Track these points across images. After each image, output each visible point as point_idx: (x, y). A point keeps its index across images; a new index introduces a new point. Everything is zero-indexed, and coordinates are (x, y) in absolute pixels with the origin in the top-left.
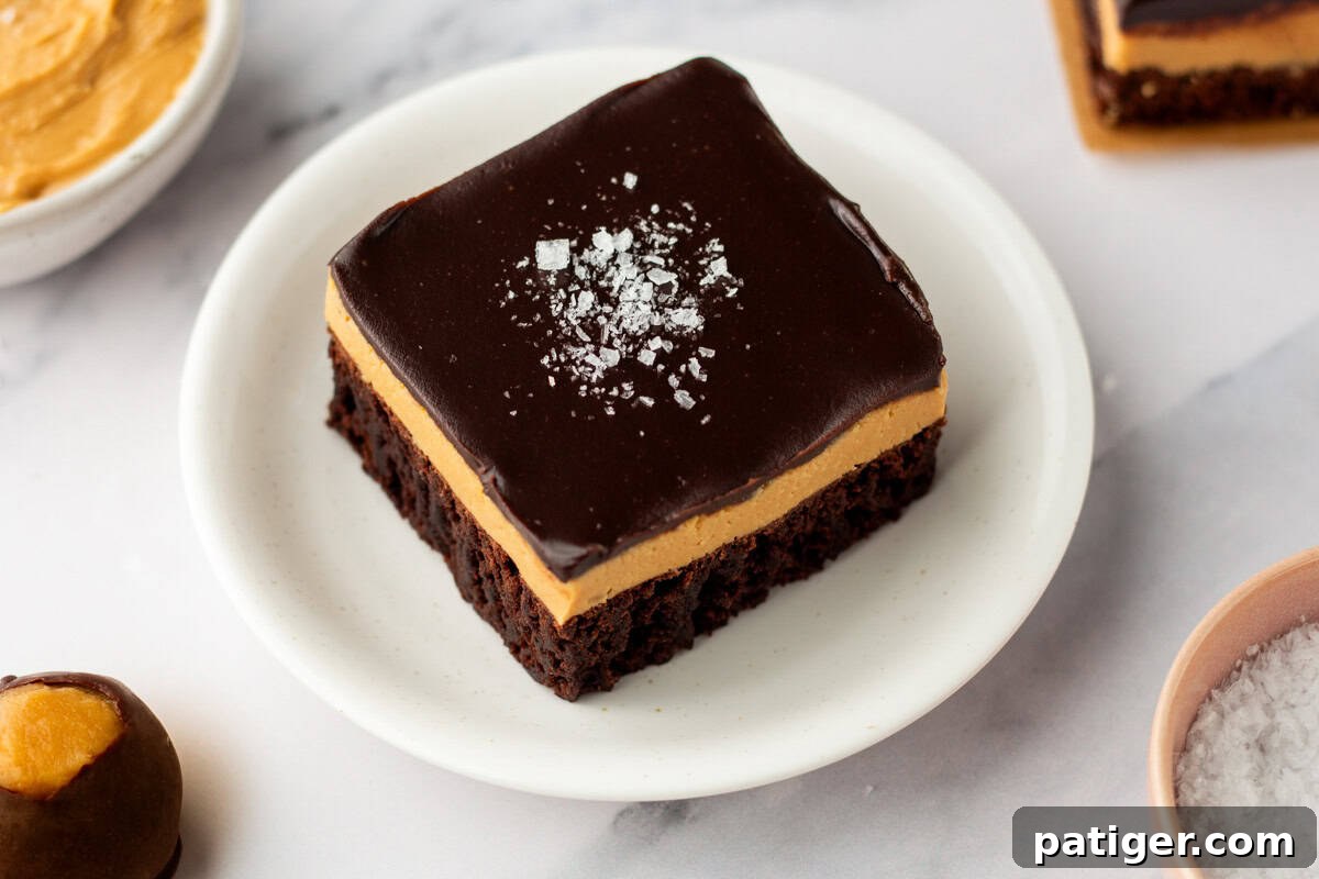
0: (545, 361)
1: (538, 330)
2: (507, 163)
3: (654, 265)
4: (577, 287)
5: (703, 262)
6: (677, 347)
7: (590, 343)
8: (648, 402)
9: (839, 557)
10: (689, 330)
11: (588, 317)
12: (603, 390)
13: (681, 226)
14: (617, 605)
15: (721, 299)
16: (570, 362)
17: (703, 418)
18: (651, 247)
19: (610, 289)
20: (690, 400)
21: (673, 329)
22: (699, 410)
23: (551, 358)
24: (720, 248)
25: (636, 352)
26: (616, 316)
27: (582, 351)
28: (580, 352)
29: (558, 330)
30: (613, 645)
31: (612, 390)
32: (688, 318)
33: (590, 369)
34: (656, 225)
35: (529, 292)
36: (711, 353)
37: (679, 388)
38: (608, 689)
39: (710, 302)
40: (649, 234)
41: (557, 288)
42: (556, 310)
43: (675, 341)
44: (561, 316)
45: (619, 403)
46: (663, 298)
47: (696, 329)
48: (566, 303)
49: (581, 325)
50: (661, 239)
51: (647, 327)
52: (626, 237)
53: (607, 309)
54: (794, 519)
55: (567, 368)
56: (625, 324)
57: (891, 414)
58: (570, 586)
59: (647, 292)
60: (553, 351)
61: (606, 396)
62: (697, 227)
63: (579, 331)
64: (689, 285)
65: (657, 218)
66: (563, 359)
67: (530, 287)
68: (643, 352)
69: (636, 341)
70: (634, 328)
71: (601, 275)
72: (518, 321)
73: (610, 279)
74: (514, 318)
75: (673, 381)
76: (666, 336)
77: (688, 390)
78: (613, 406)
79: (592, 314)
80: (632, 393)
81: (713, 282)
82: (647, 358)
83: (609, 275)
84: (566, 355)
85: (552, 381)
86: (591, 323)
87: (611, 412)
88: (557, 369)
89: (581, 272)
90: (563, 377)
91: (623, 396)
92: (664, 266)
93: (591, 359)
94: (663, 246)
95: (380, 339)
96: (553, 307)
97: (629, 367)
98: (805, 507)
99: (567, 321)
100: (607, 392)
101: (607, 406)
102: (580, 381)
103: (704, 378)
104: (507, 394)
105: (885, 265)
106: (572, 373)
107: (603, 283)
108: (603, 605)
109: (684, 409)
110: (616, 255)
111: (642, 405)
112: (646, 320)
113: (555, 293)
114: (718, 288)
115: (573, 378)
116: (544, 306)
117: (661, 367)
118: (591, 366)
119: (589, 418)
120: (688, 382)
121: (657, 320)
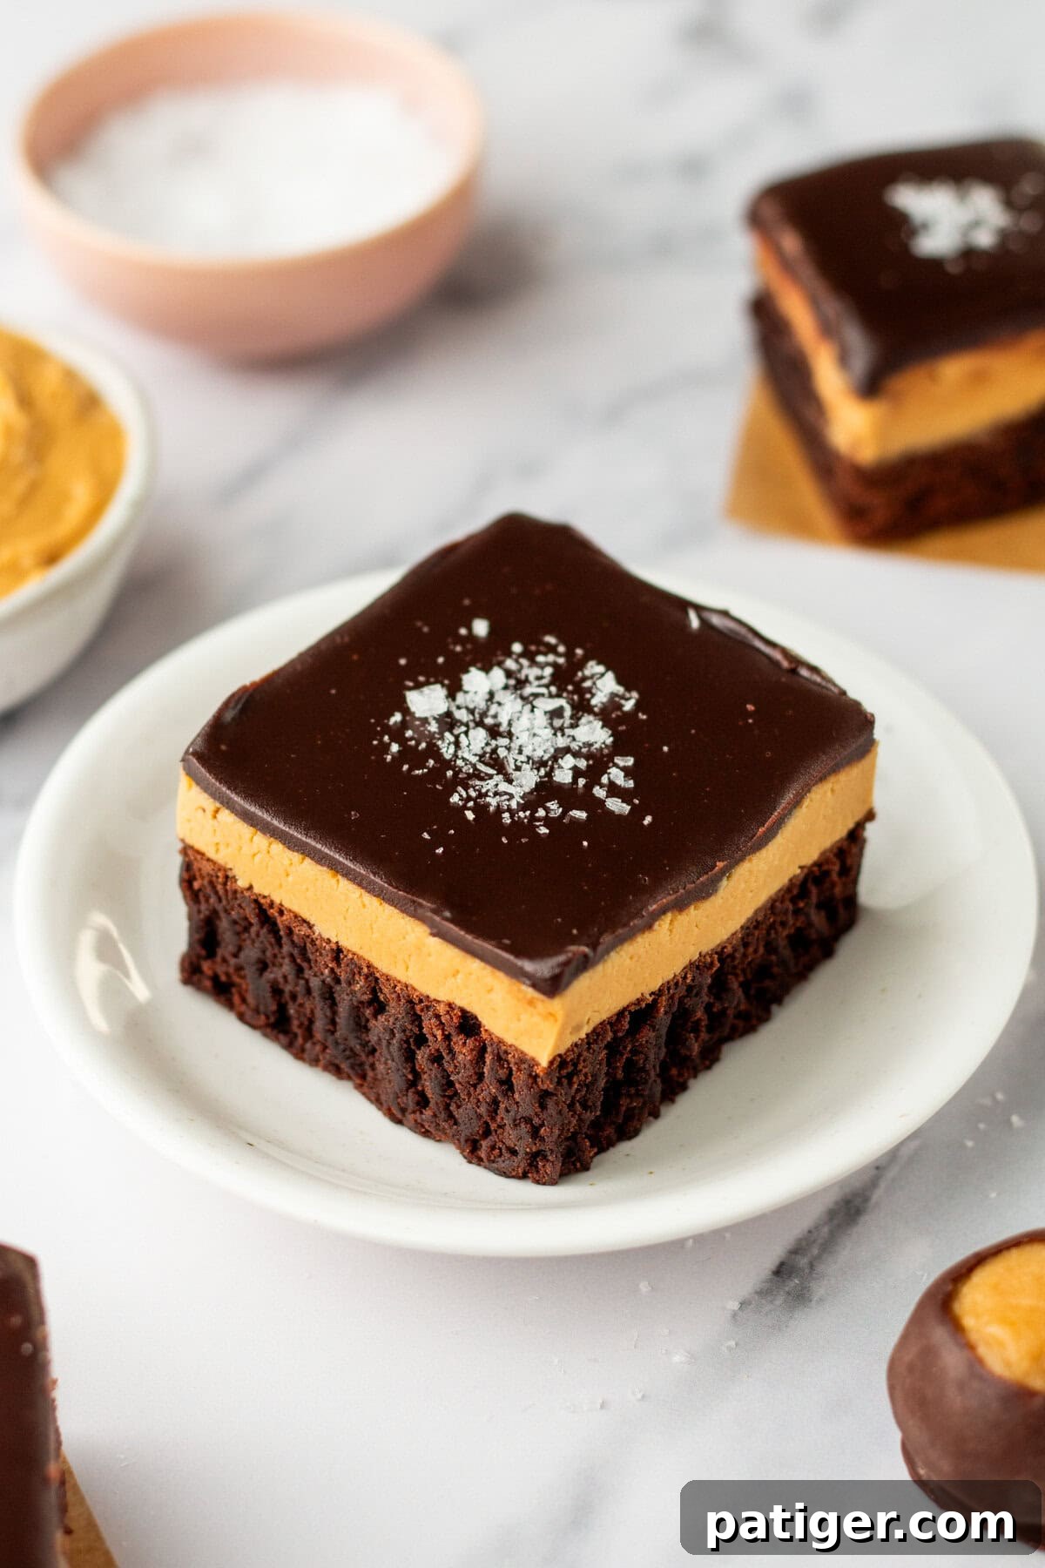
0: (455, 799)
1: (436, 774)
2: (342, 637)
3: (536, 696)
4: (463, 729)
5: (587, 684)
6: (591, 762)
7: (497, 774)
8: (581, 815)
9: (787, 1000)
10: (597, 746)
11: (485, 753)
12: (528, 813)
13: (551, 658)
14: (596, 1041)
15: (619, 713)
16: (481, 795)
17: (644, 819)
18: (526, 681)
19: (498, 725)
20: (624, 805)
21: (580, 748)
22: (637, 814)
23: (461, 796)
24: (601, 669)
25: (549, 774)
26: (515, 745)
27: (492, 783)
28: (488, 786)
29: (457, 771)
30: (590, 1104)
31: (537, 811)
32: (594, 733)
33: (506, 797)
34: (524, 662)
35: (413, 743)
36: (630, 761)
37: (607, 797)
38: (586, 1168)
39: (609, 715)
40: (520, 671)
41: (441, 733)
42: (447, 752)
43: (588, 757)
44: (455, 756)
45: (548, 821)
46: (557, 723)
47: (604, 743)
48: (457, 744)
49: (480, 761)
50: (533, 673)
51: (552, 750)
52: (498, 676)
53: (503, 741)
54: (748, 935)
55: (481, 801)
56: (527, 751)
57: (833, 790)
58: (557, 1005)
59: (540, 719)
60: (460, 789)
61: (533, 818)
62: (569, 654)
63: (481, 767)
64: (582, 707)
65: (524, 654)
66: (473, 794)
67: (411, 739)
68: (557, 772)
69: (545, 765)
70: (539, 753)
71: (484, 714)
72: (410, 770)
73: (495, 716)
74: (406, 767)
75: (599, 792)
76: (576, 755)
77: (619, 798)
78: (544, 825)
79: (488, 749)
80: (561, 810)
81: (605, 700)
82: (563, 776)
83: (492, 712)
84: (475, 790)
85: (470, 815)
86: (491, 758)
87: (544, 830)
88: (471, 804)
89: (462, 715)
90: (480, 809)
91: (552, 815)
92: (547, 694)
93: (504, 787)
94: (539, 678)
95: (267, 811)
96: (444, 750)
97: (546, 790)
98: (756, 921)
99: (464, 759)
100: (532, 815)
101: (538, 827)
102: (499, 810)
103: (631, 784)
104: (426, 836)
105: (778, 656)
106: (489, 805)
107: (489, 721)
108: (582, 1040)
109: (620, 816)
110: (491, 695)
111: (574, 821)
112: (549, 743)
113: (442, 738)
114: (614, 703)
115: (492, 809)
116: (433, 750)
117: (582, 782)
118: (506, 793)
119: (523, 840)
120: (613, 790)
121: (561, 742)
